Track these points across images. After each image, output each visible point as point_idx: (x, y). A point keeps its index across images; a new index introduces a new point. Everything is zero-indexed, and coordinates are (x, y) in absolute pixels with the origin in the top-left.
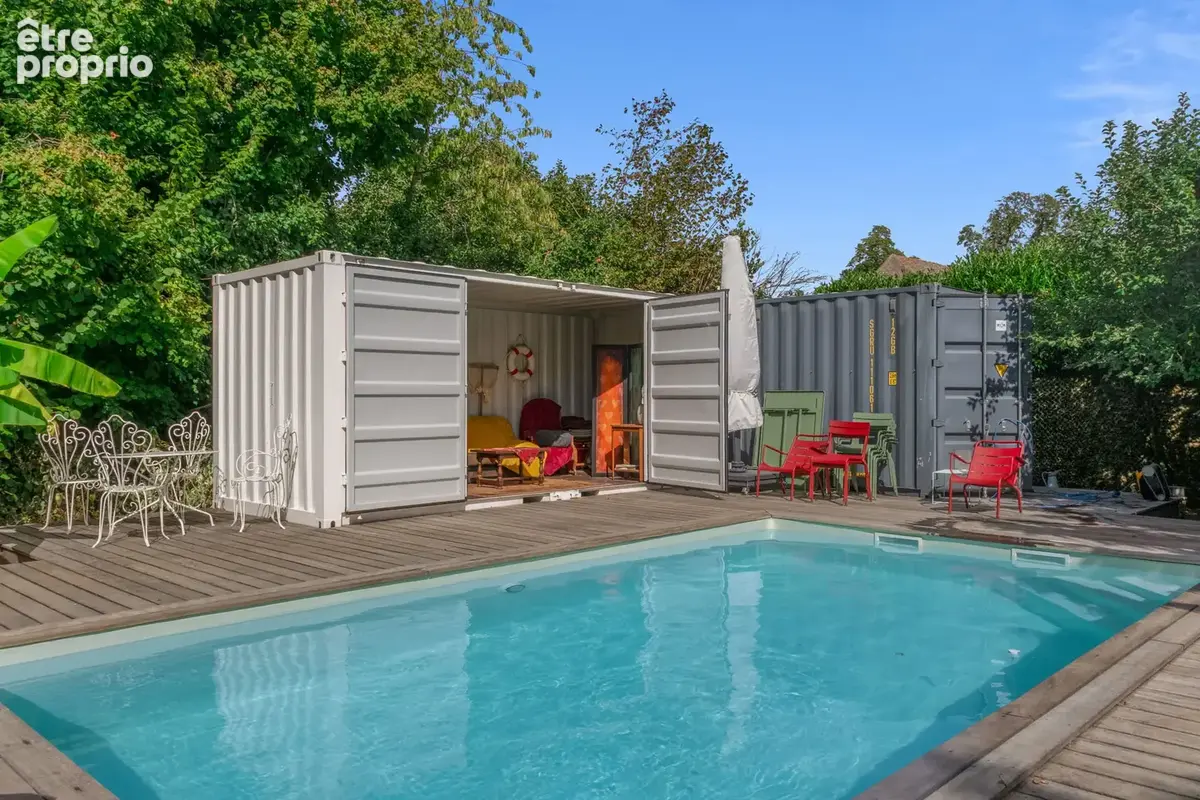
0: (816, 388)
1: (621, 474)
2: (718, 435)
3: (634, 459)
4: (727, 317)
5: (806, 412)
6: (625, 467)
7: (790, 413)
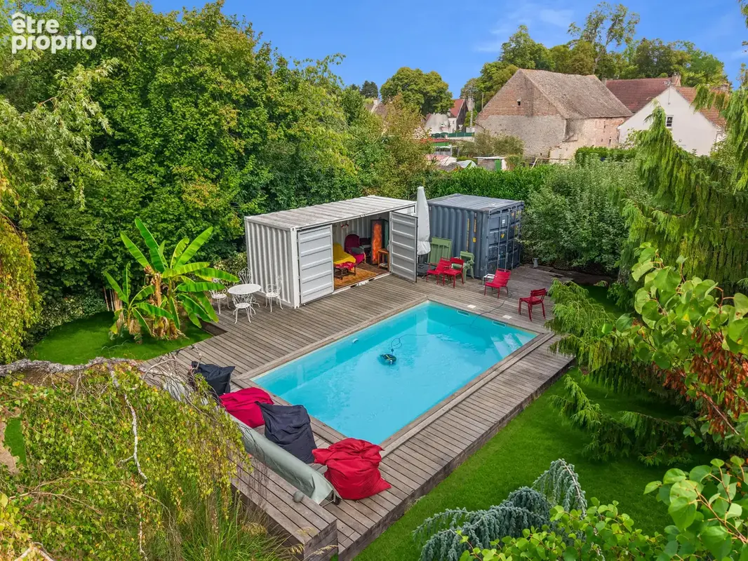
0: (449, 238)
1: (381, 267)
2: (413, 264)
3: (386, 261)
4: (417, 226)
5: (445, 247)
6: (383, 265)
7: (440, 246)
